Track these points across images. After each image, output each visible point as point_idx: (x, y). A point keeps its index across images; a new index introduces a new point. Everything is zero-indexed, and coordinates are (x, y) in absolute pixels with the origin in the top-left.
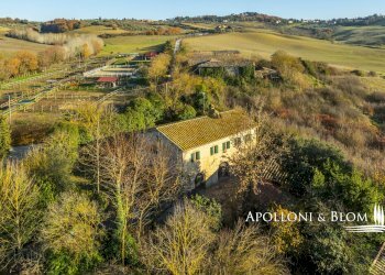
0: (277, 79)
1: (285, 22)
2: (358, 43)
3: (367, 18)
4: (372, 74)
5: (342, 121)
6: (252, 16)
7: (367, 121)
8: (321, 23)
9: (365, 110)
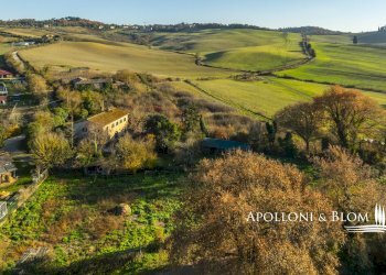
0: (126, 89)
1: (107, 27)
2: (170, 49)
3: (177, 26)
4: (178, 80)
5: (164, 107)
6: (75, 21)
7: (175, 107)
8: (140, 28)
9: (174, 101)
